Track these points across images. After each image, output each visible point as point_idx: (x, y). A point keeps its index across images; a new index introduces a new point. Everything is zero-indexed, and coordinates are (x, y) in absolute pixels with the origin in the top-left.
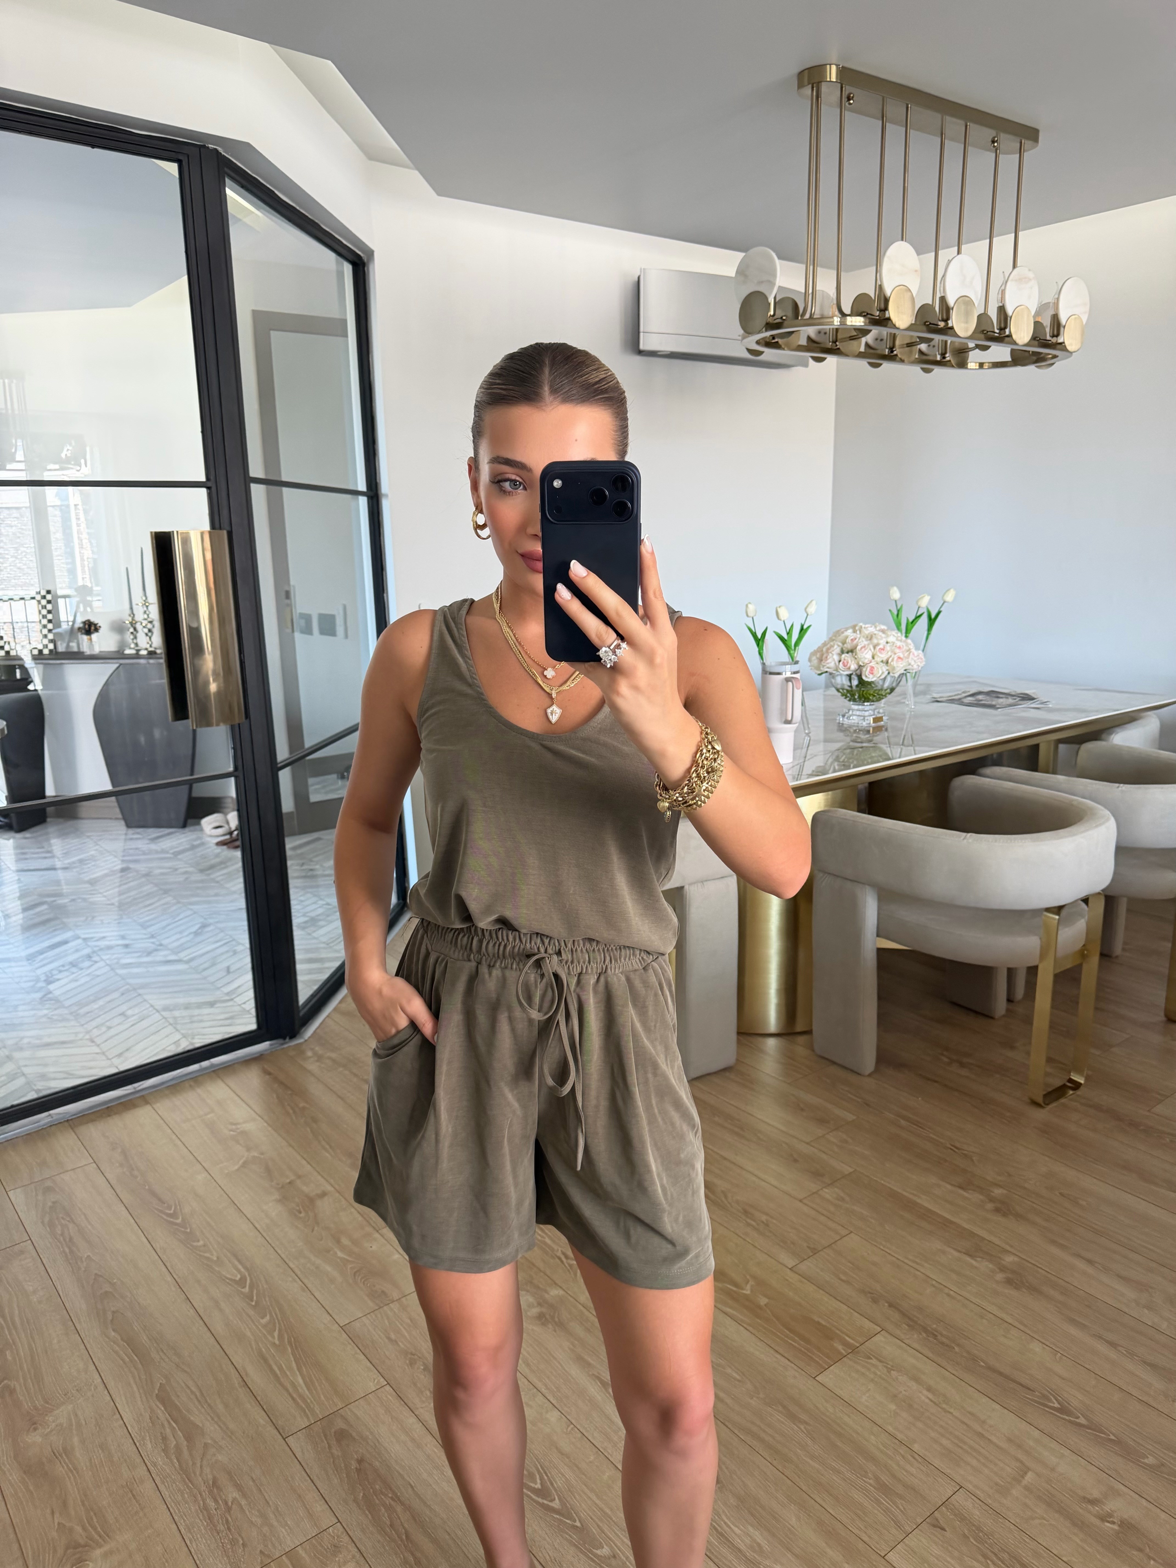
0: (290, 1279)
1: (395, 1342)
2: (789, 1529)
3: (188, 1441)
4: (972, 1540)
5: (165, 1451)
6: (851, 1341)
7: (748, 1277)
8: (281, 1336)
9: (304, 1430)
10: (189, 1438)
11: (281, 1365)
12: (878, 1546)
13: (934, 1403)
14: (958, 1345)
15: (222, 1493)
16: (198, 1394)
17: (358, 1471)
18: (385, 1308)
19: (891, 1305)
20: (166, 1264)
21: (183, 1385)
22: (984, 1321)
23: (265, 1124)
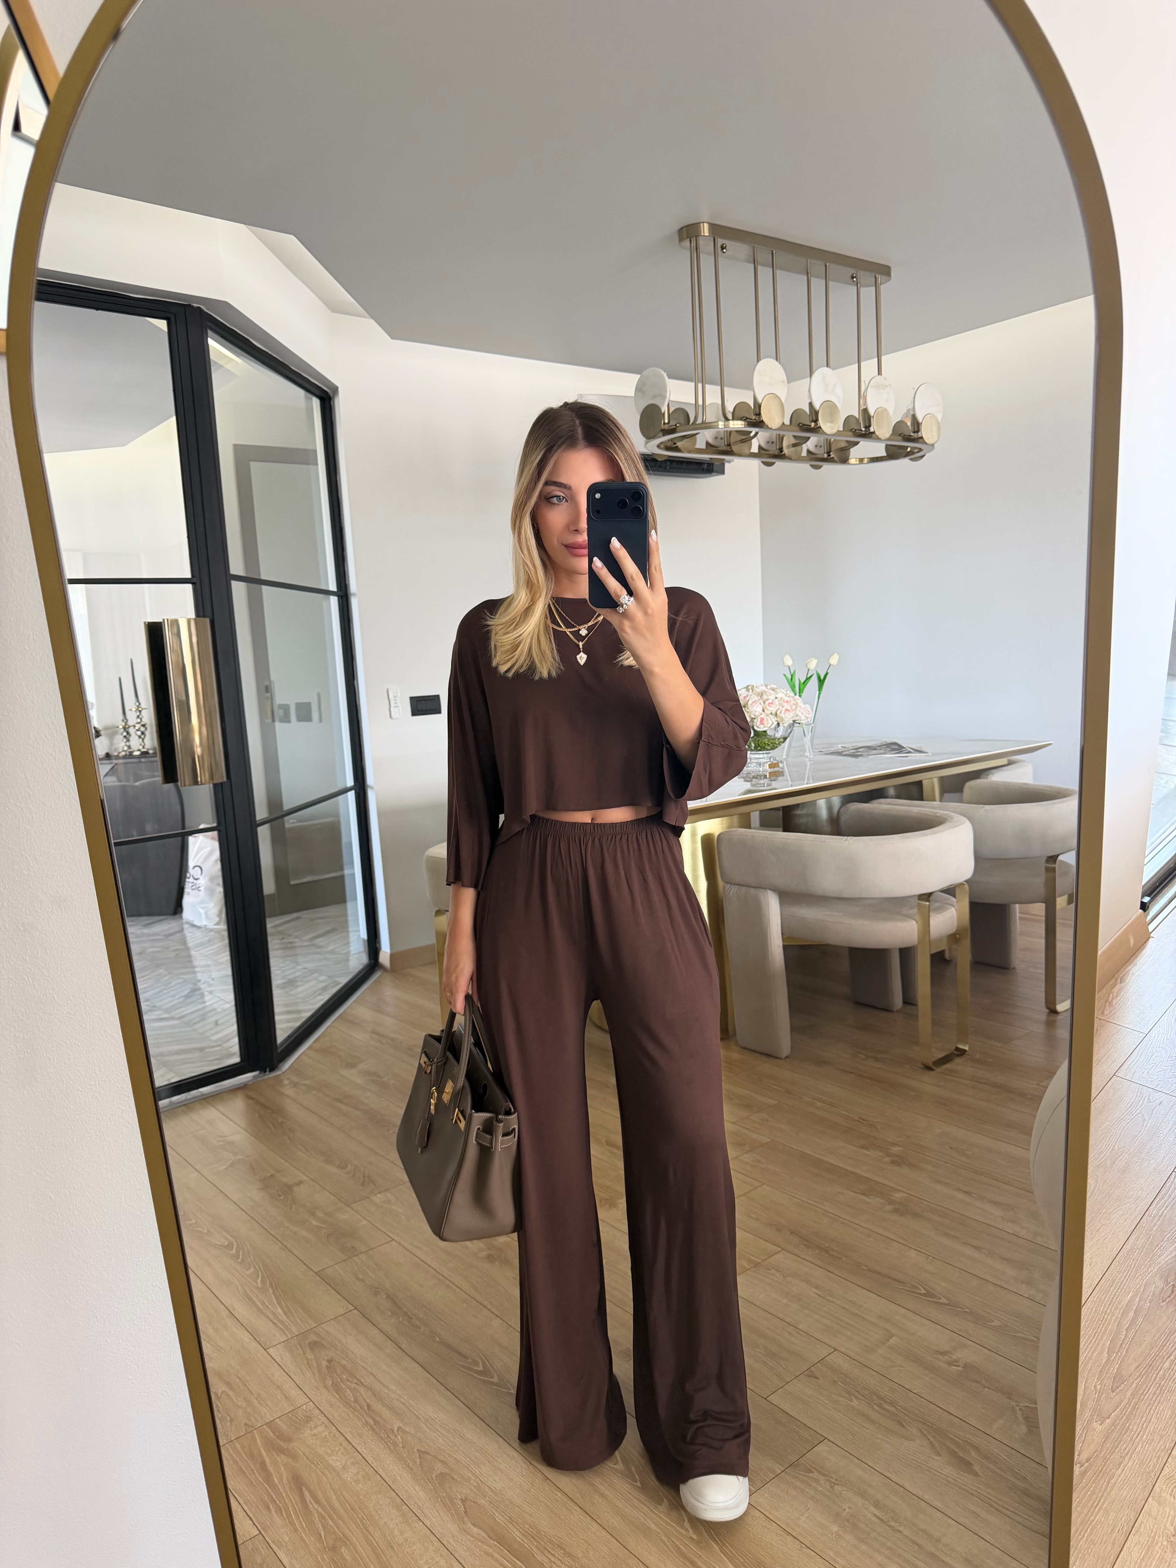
0: (272, 1242)
1: (363, 1281)
4: (840, 1384)
6: (755, 1259)
8: (263, 1282)
9: (283, 1344)
11: (264, 1301)
12: (761, 1392)
13: (820, 1295)
14: (846, 1256)
17: (328, 1367)
18: (355, 1258)
19: (791, 1232)
22: (871, 1239)
23: (249, 1135)
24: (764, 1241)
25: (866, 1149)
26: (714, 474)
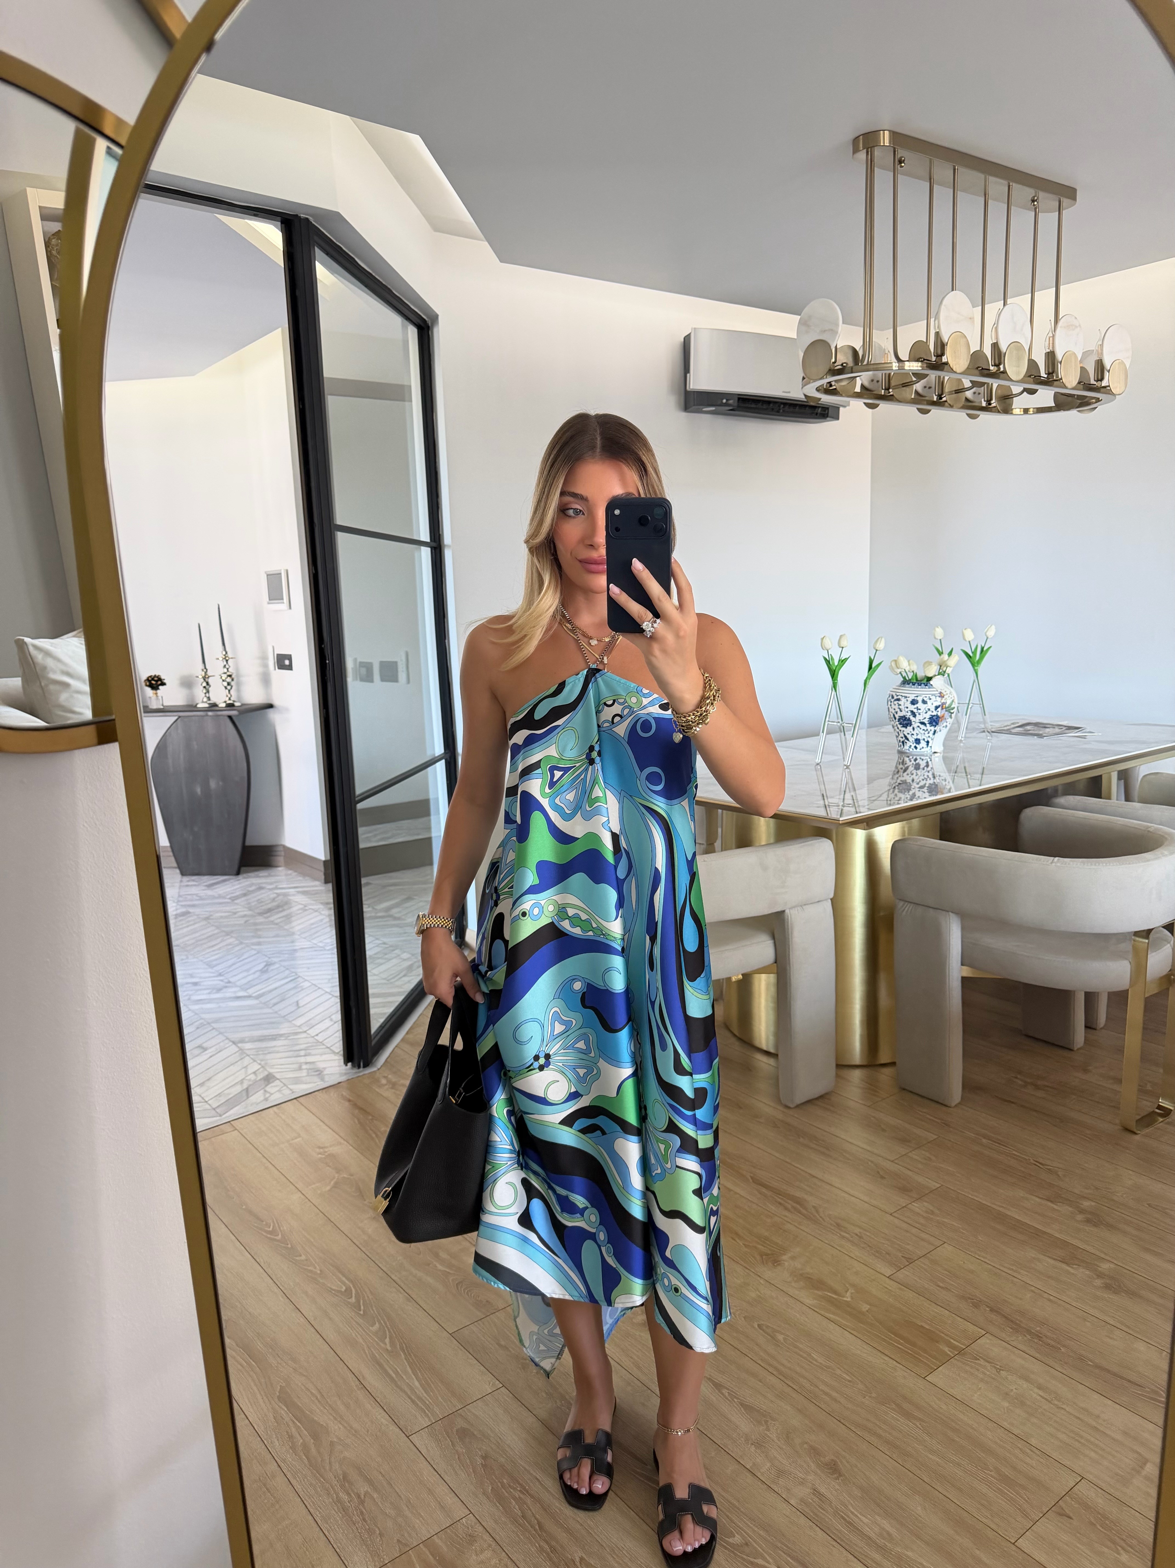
0: (394, 1290)
1: (505, 1348)
2: (917, 1519)
3: (314, 1440)
4: (1099, 1527)
5: (293, 1448)
6: (957, 1344)
7: (847, 1286)
8: (392, 1343)
9: (426, 1429)
10: (315, 1436)
11: (396, 1370)
12: (1006, 1533)
13: (1046, 1400)
14: (1064, 1346)
15: (353, 1488)
16: (319, 1398)
17: (484, 1466)
18: (491, 1316)
19: (992, 1310)
20: (271, 1276)
21: (303, 1387)
22: (1087, 1323)
23: (351, 1148)
24: (962, 1320)
25: (1052, 1202)
26: (828, 419)
